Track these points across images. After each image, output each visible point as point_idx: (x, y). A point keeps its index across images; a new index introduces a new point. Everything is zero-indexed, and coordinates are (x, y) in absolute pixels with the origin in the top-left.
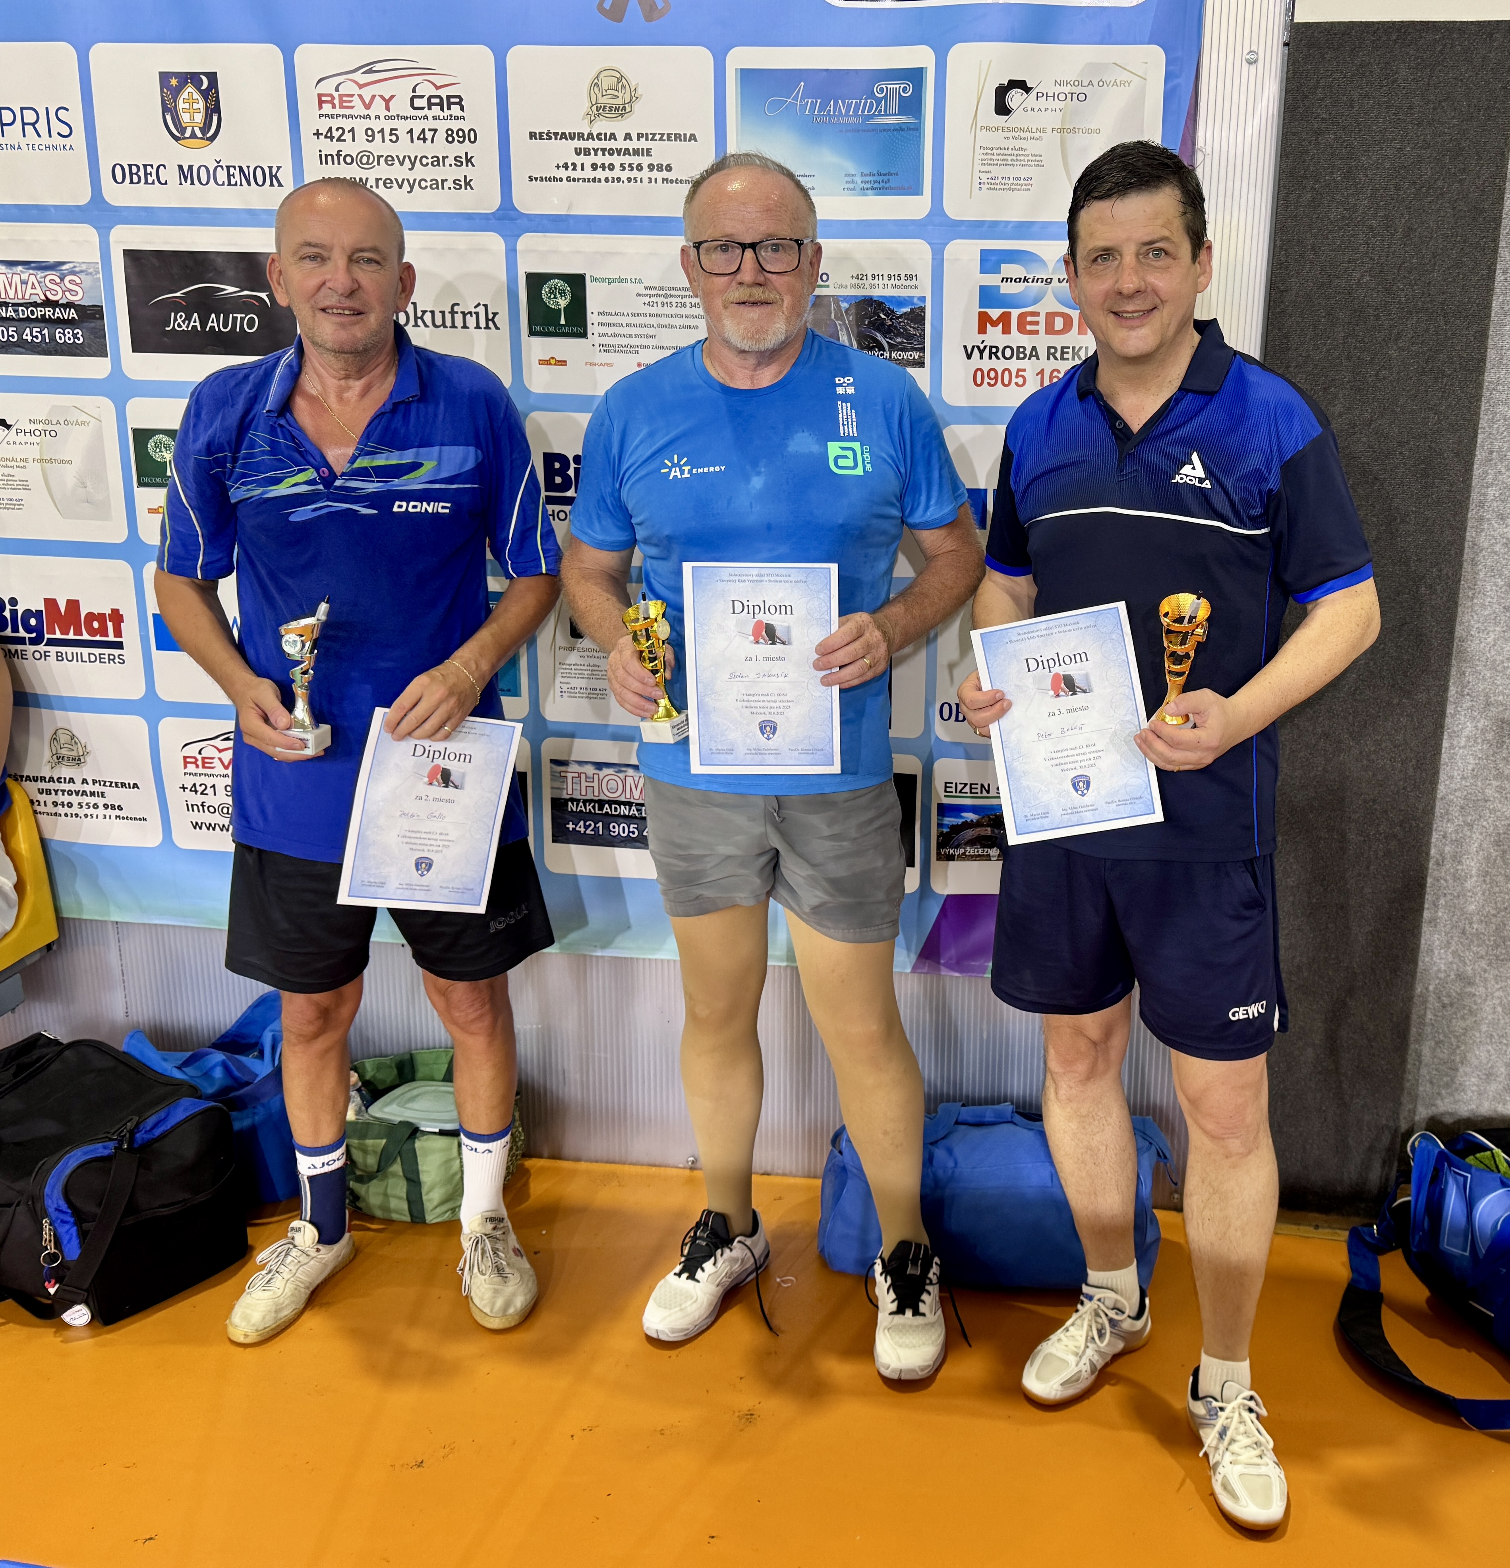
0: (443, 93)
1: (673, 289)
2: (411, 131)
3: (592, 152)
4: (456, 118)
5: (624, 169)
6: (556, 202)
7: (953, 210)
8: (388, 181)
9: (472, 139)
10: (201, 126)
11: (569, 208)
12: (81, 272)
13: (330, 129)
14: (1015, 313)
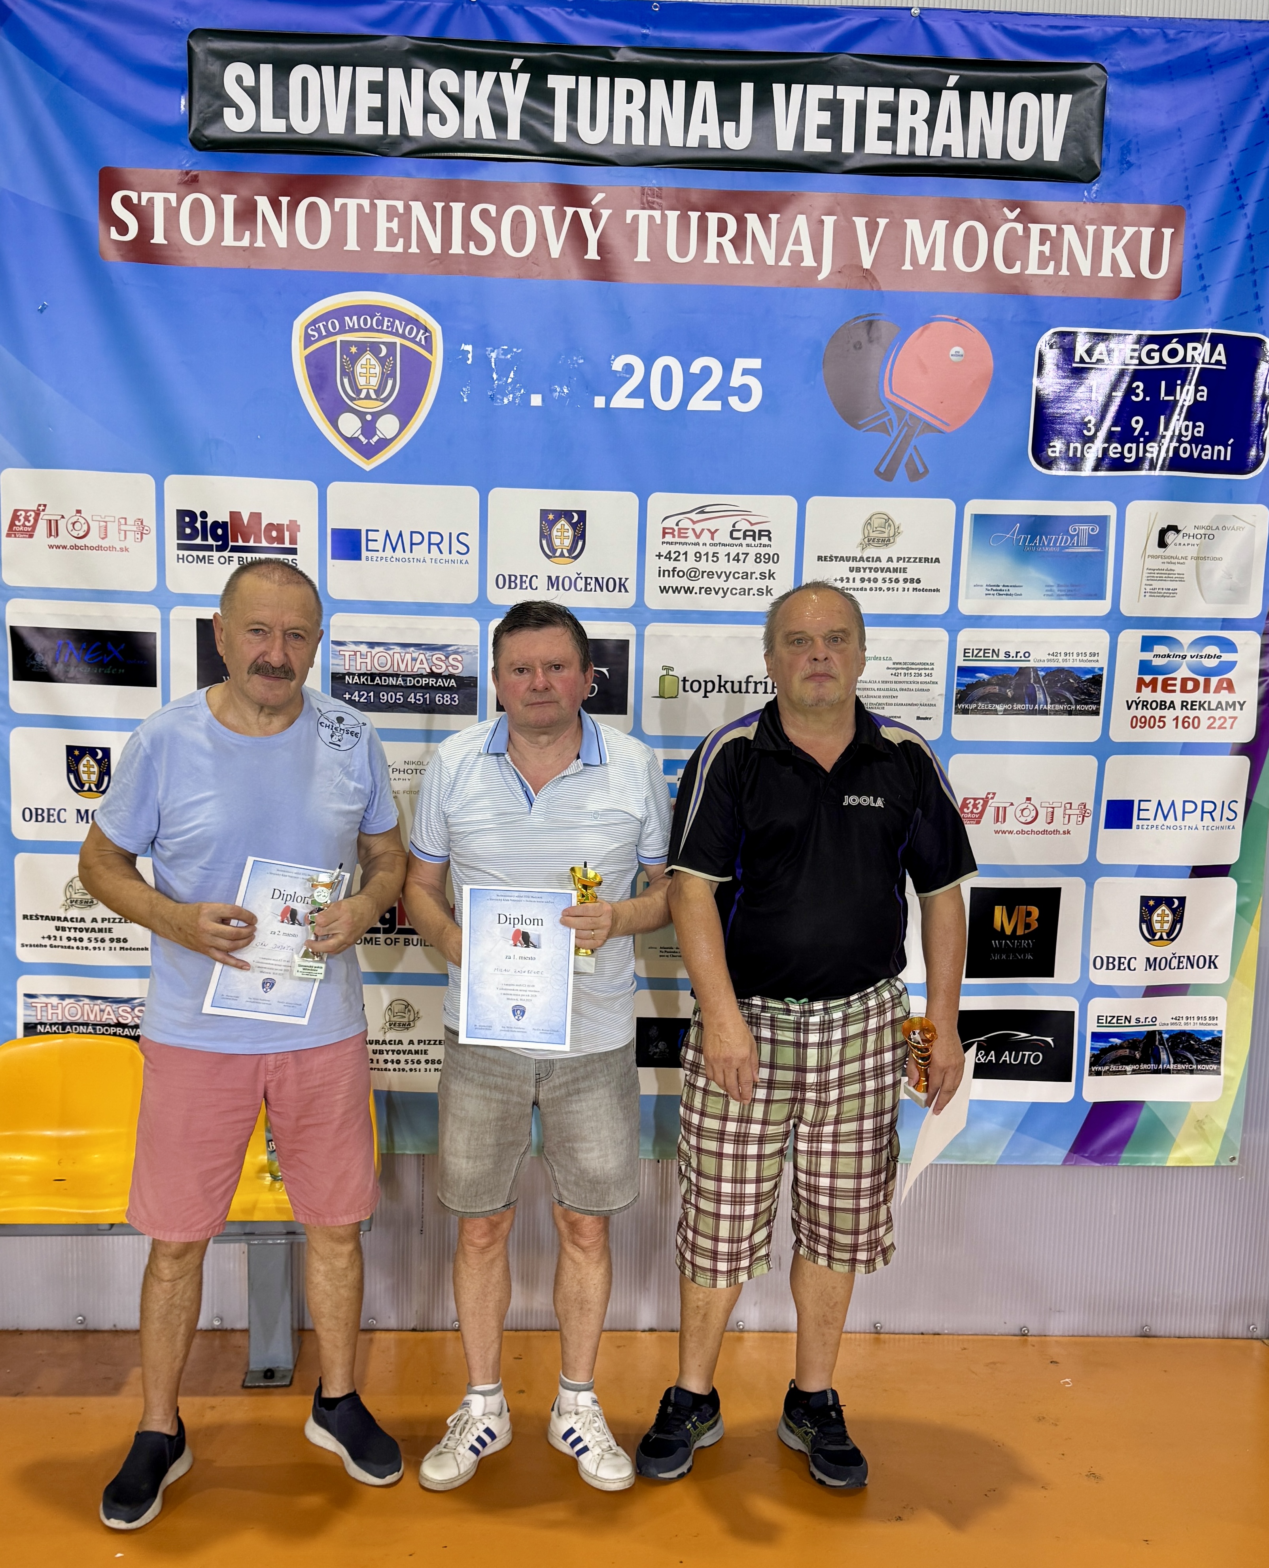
0: (756, 528)
1: (913, 664)
2: (728, 554)
3: (863, 570)
4: (765, 546)
5: (885, 582)
7: (1126, 609)
8: (709, 589)
9: (776, 560)
10: (569, 548)
13: (670, 553)
14: (1161, 678)
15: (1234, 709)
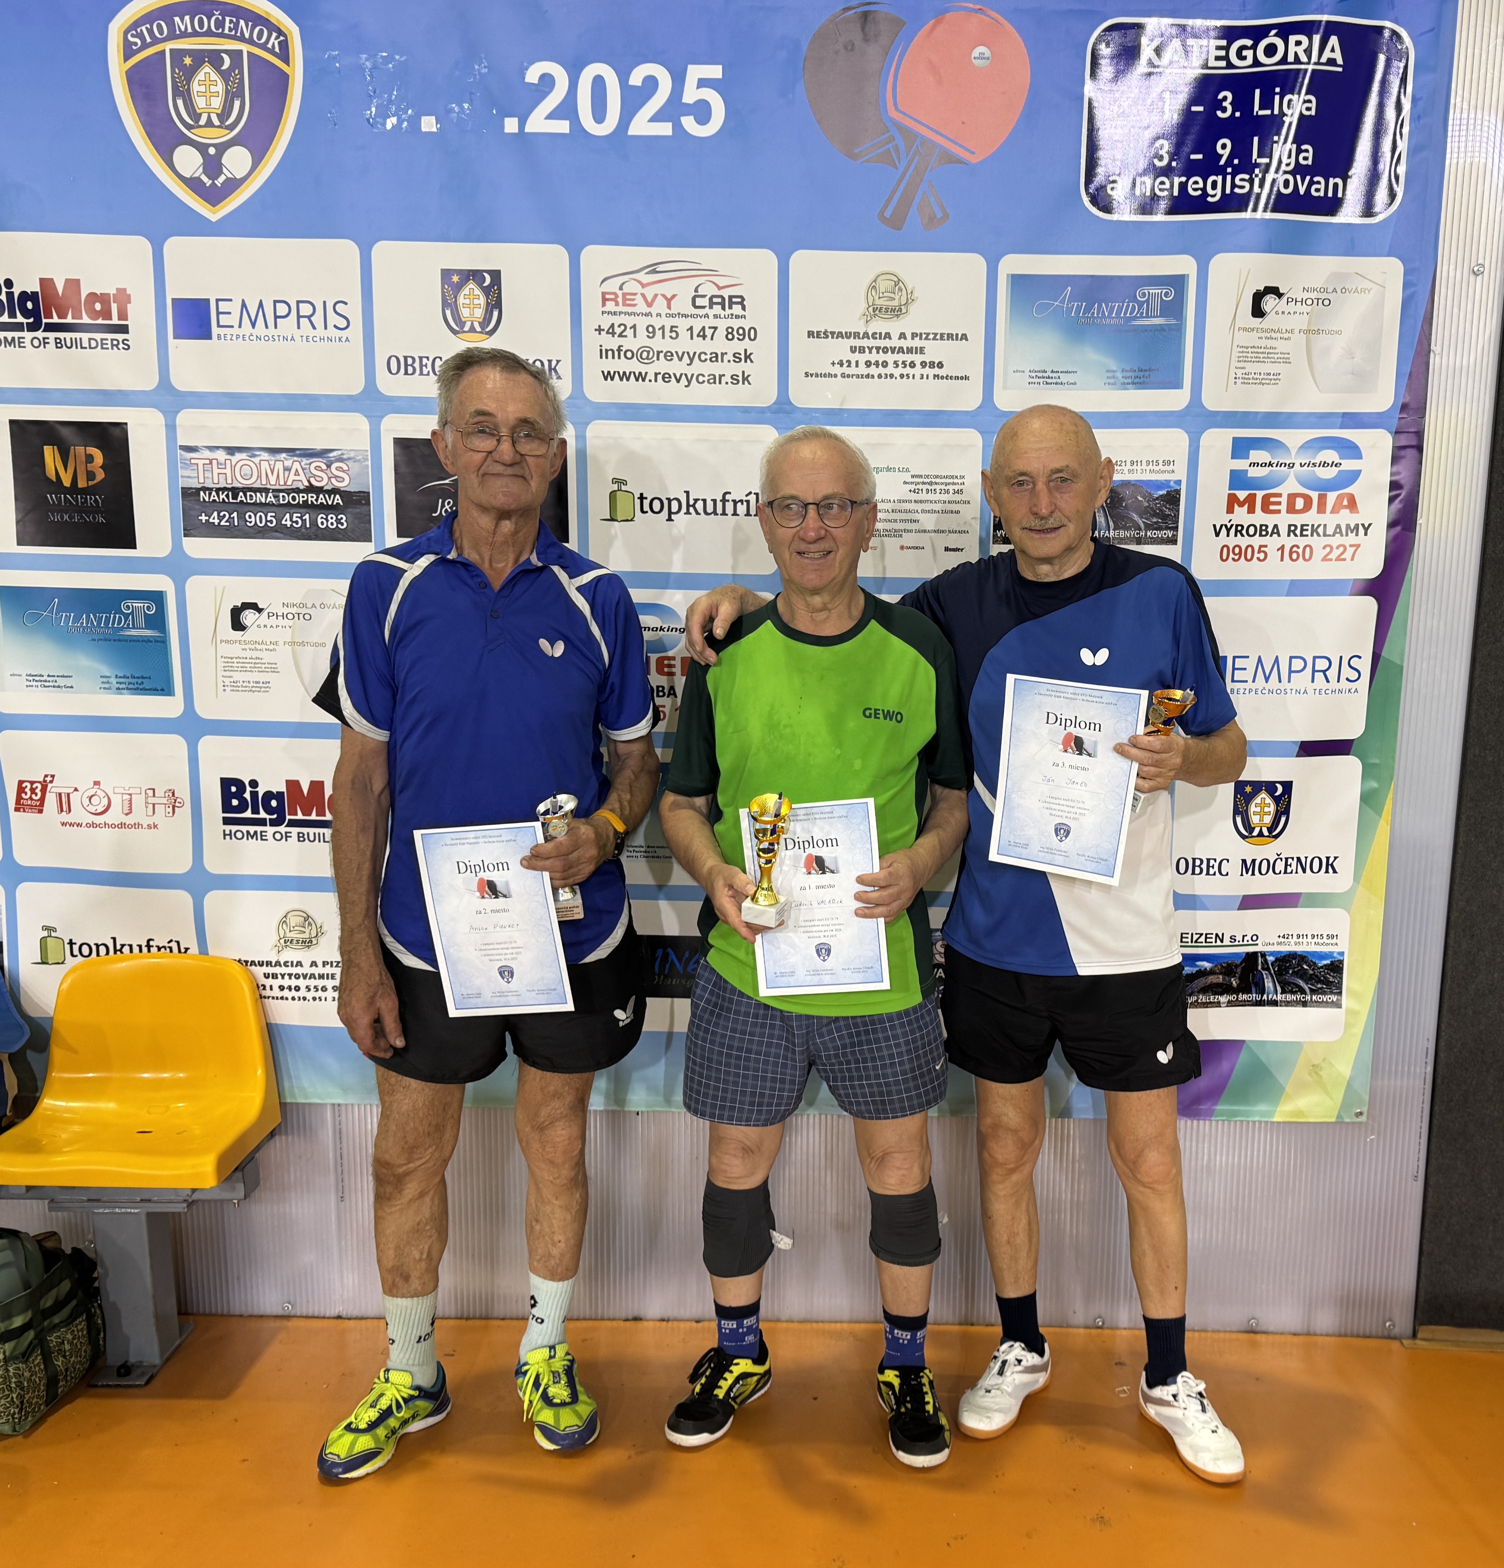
0: (726, 293)
1: (937, 477)
2: (691, 329)
3: (867, 350)
4: (737, 317)
5: (897, 366)
6: (830, 396)
7: (1211, 401)
8: (667, 376)
9: (752, 337)
10: (481, 320)
11: (842, 403)
12: (349, 459)
13: (612, 326)
14: (1260, 494)
15: (1357, 535)
